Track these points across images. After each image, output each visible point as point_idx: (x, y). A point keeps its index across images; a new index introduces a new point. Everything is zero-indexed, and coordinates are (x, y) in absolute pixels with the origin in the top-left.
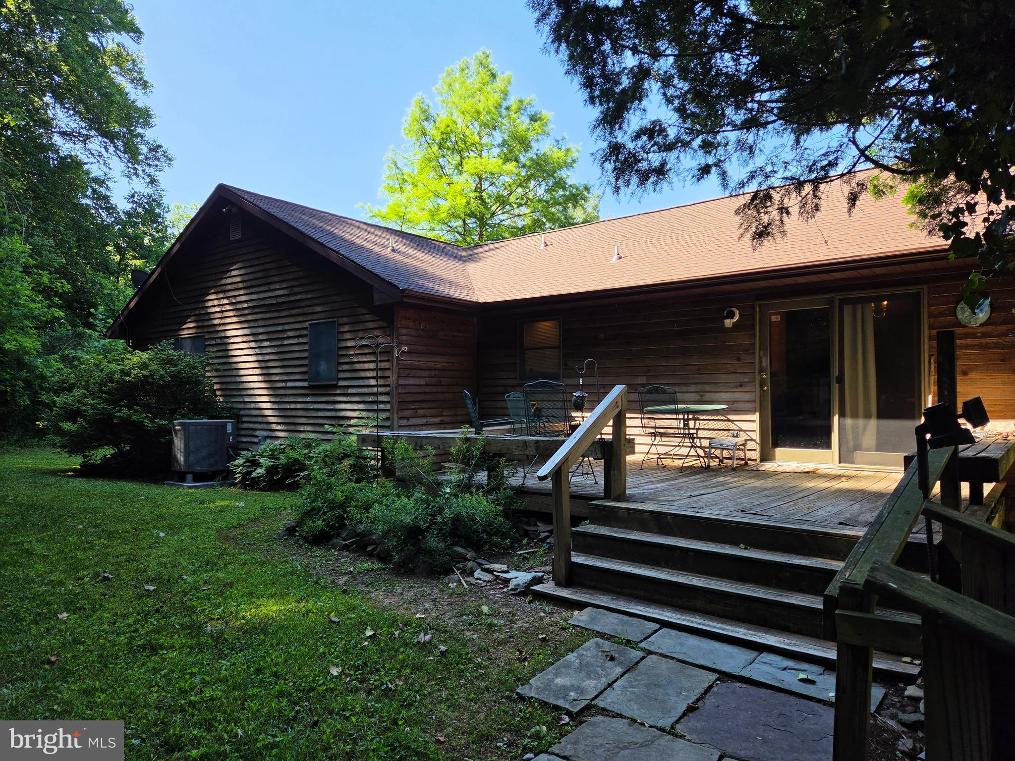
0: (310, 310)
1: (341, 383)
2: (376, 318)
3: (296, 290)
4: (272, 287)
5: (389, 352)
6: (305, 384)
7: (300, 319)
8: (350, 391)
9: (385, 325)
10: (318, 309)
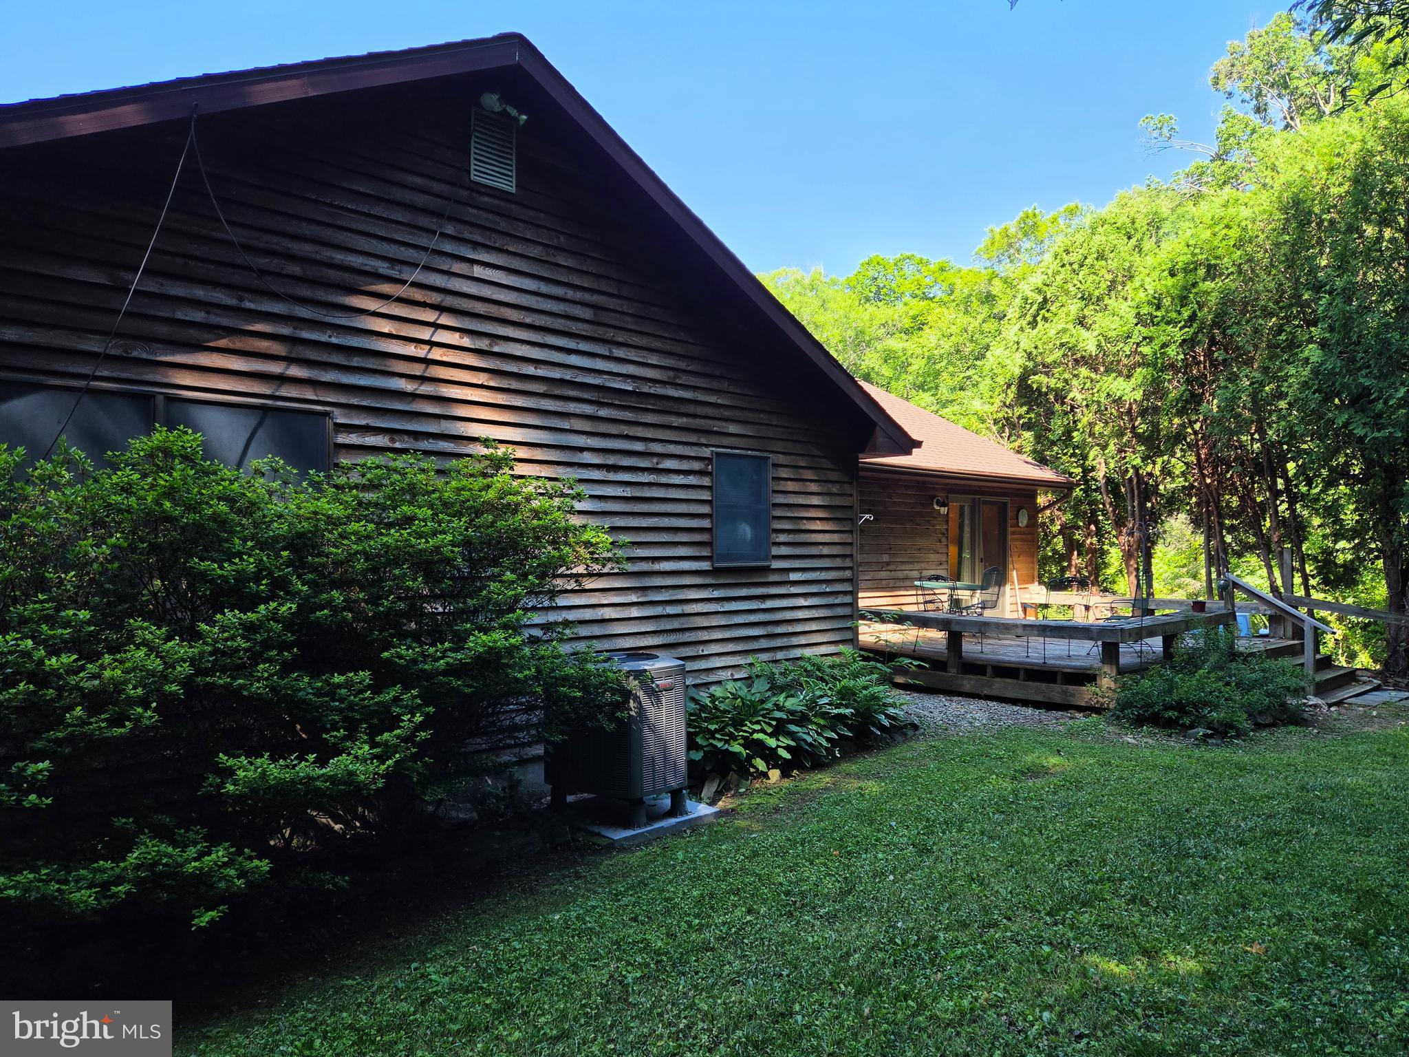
0: (716, 426)
1: (776, 564)
2: (832, 466)
3: (683, 380)
4: (619, 353)
5: (851, 519)
6: (705, 565)
7: (692, 438)
8: (793, 577)
9: (846, 479)
10: (732, 429)
